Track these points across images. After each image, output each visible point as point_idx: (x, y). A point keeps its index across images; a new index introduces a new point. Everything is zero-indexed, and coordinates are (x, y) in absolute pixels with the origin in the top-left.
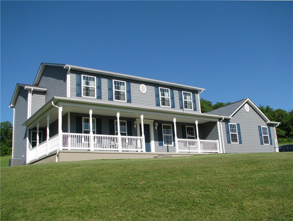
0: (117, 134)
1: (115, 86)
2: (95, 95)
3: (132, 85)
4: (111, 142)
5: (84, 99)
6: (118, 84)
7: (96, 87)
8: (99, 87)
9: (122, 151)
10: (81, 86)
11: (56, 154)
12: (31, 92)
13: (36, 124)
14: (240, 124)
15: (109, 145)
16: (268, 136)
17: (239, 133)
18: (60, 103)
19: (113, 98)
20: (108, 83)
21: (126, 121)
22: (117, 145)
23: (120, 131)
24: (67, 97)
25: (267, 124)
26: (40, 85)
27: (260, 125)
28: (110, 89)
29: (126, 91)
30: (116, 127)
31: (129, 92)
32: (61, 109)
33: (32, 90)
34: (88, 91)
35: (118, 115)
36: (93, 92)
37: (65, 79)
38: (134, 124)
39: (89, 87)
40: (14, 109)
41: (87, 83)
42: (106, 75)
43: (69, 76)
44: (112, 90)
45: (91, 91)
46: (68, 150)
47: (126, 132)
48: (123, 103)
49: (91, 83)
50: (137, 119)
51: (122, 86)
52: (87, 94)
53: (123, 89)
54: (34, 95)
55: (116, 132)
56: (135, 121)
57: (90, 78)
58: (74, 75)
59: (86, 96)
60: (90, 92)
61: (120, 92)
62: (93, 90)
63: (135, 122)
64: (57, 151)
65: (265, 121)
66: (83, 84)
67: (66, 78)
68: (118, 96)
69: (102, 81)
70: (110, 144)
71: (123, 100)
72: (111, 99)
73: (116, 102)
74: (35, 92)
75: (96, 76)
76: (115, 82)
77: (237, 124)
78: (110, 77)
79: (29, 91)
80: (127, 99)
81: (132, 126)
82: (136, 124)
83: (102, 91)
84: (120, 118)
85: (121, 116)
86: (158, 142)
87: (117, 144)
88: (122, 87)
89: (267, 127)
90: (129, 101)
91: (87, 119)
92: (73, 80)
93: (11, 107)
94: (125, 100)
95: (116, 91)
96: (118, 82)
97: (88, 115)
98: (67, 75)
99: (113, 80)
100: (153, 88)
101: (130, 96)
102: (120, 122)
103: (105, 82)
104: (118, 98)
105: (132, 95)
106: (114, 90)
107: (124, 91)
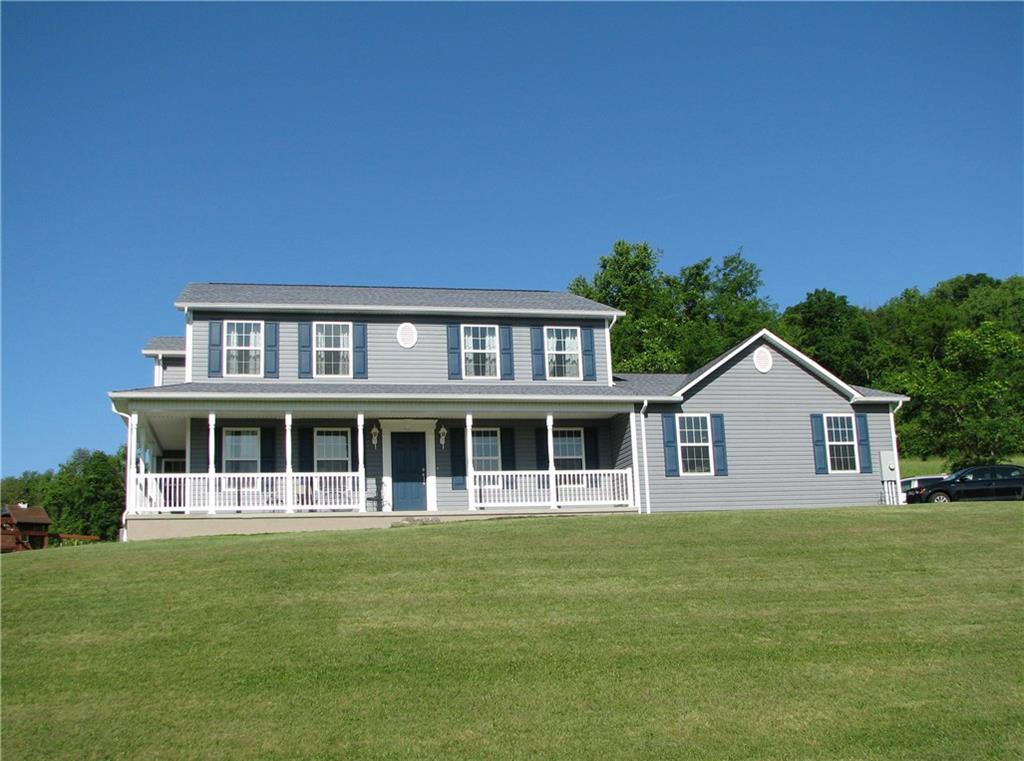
2: (259, 369)
3: (373, 329)
6: (328, 333)
9: (294, 511)
10: (221, 350)
12: (160, 362)
14: (725, 414)
16: (852, 446)
17: (719, 442)
19: (310, 372)
20: (299, 332)
21: (348, 430)
25: (852, 405)
27: (817, 411)
28: (305, 348)
29: (351, 349)
31: (361, 347)
32: (133, 421)
33: (160, 357)
42: (292, 312)
43: (189, 329)
44: (308, 349)
51: (341, 335)
53: (344, 343)
55: (316, 459)
57: (248, 325)
58: (204, 325)
59: (237, 372)
65: (847, 397)
66: (228, 344)
69: (281, 330)
71: (344, 374)
72: (305, 373)
76: (319, 327)
77: (712, 416)
78: (304, 317)
79: (156, 361)
80: (354, 371)
81: (368, 441)
86: (449, 480)
89: (853, 416)
90: (361, 372)
91: (236, 430)
92: (200, 338)
94: (348, 373)
95: (320, 352)
96: (328, 326)
99: (315, 323)
100: (440, 331)
103: (289, 331)
104: (327, 369)
106: (315, 348)
107: (345, 349)
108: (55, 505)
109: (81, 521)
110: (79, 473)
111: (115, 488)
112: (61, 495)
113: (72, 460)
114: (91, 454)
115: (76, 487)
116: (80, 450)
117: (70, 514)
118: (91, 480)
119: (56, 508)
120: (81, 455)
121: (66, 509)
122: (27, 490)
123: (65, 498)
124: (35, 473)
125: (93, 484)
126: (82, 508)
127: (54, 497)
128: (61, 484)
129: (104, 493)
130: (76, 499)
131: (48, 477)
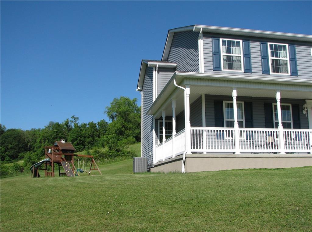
0: (277, 126)
1: (272, 53)
2: (241, 68)
3: (299, 49)
4: (267, 137)
5: (225, 73)
6: (276, 49)
7: (242, 55)
8: (247, 55)
9: (285, 153)
10: (219, 55)
11: (182, 159)
12: (157, 69)
13: (161, 113)
15: (264, 142)
18: (186, 82)
19: (268, 71)
20: (260, 48)
21: (290, 105)
22: (277, 142)
23: (282, 120)
24: (200, 72)
26: (169, 59)
28: (265, 57)
29: (288, 59)
30: (275, 114)
31: (293, 59)
32: (187, 91)
33: (157, 66)
34: (230, 63)
35: (278, 96)
36: (238, 63)
37: (196, 47)
38: (303, 109)
39: (232, 56)
40: (142, 93)
41: (229, 51)
42: (257, 36)
43: (201, 42)
44: (266, 58)
45: (235, 61)
46: (202, 153)
47: (291, 122)
48: (285, 77)
49: (235, 49)
50: (307, 101)
51: (283, 51)
52: (230, 67)
53: (285, 56)
54: (160, 73)
55: (275, 121)
56: (304, 104)
57: (233, 42)
58: (209, 40)
59: (229, 69)
60: (234, 63)
61: (280, 60)
62: (238, 60)
63: (305, 106)
64: (183, 154)
66: (223, 52)
67: (198, 45)
68: (277, 66)
69: (251, 46)
70: (266, 139)
71: (285, 73)
72: (266, 72)
73: (274, 76)
74: (161, 69)
75: (242, 39)
76: (271, 46)
78: (263, 40)
79: (154, 69)
80: (291, 72)
81: (301, 112)
82: (307, 108)
83: (252, 61)
84: (282, 100)
85: (282, 97)
87: (277, 140)
88: (282, 53)
90: (294, 73)
91: (230, 103)
92: (207, 47)
93: (139, 90)
94: (287, 73)
95: (273, 60)
96: (276, 46)
97: (231, 98)
98: (199, 40)
99: (269, 44)
101: (296, 65)
102: (281, 106)
103: (255, 47)
104: (277, 70)
105: (298, 64)
106: (270, 57)
107: (285, 59)
108: (43, 139)
109: (51, 144)
110: (51, 129)
111: (63, 135)
112: (45, 136)
113: (49, 125)
114: (55, 123)
115: (50, 134)
116: (51, 122)
117: (48, 142)
118: (55, 131)
119: (43, 140)
120: (52, 123)
121: (47, 140)
122: (35, 134)
123: (47, 137)
124: (35, 129)
125: (55, 133)
126: (52, 140)
127: (43, 137)
128: (45, 133)
129: (59, 136)
130: (50, 138)
131: (39, 130)
